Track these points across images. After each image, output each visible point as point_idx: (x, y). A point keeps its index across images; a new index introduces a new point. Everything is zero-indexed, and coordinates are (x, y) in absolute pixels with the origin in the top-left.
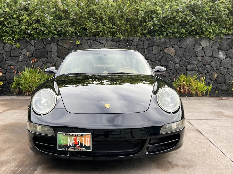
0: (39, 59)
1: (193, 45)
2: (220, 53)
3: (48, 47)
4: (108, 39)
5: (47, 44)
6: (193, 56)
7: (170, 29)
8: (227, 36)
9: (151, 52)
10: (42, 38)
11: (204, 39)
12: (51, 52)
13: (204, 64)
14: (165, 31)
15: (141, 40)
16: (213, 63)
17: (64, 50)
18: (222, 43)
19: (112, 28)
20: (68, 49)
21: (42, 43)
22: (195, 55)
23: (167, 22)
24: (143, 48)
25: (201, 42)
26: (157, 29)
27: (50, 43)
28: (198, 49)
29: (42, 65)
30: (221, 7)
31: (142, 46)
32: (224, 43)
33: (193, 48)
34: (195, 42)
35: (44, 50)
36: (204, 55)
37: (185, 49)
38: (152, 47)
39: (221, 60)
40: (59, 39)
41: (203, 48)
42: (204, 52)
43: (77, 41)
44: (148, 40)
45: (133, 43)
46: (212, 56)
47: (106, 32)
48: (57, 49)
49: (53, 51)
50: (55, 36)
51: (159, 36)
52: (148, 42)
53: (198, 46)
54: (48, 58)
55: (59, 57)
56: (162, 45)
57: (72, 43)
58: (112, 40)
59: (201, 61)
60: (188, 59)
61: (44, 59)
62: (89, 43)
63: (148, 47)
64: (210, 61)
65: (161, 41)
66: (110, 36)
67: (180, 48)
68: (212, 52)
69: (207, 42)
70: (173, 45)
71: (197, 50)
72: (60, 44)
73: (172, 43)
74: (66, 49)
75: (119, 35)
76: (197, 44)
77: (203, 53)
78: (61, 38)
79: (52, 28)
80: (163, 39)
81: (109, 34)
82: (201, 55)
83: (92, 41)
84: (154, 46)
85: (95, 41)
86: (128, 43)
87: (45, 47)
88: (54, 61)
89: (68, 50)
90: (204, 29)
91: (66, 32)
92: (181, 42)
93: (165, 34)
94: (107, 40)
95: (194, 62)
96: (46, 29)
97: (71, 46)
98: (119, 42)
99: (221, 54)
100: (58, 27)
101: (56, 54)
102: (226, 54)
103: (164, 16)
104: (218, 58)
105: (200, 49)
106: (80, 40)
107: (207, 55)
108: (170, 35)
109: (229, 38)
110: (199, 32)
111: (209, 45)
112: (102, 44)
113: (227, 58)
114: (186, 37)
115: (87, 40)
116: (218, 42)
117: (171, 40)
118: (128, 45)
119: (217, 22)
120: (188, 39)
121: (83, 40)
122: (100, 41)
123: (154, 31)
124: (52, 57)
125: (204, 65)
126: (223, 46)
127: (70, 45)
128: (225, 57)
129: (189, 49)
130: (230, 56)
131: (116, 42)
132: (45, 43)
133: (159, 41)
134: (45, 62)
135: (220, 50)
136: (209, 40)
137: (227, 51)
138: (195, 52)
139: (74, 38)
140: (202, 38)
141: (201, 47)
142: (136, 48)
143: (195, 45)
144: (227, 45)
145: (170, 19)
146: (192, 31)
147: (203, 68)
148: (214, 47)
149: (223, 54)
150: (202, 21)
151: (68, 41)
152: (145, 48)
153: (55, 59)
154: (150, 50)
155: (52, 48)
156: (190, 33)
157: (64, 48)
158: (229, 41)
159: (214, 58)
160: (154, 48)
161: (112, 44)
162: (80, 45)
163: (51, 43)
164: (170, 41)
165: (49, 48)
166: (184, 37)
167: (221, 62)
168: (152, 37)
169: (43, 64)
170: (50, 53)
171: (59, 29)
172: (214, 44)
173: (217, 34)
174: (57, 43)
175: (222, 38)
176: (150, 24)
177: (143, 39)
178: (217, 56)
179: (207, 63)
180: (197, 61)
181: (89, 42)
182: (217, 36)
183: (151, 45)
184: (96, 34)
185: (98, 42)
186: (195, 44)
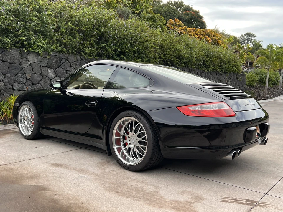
1: (19, 59)
2: (49, 71)
6: (19, 73)
8: (54, 53)
11: (32, 53)
13: (33, 82)
16: (42, 82)
18: (50, 60)
22: (22, 72)
25: (28, 57)
28: (26, 65)
30: (49, 20)
32: (52, 60)
33: (19, 63)
34: (21, 56)
36: (33, 73)
37: (10, 63)
39: (51, 79)
41: (31, 63)
42: (32, 68)
46: (41, 74)
53: (25, 61)
59: (29, 79)
60: (13, 76)
64: (39, 79)
67: (3, 61)
68: (41, 69)
69: (35, 57)
71: (24, 66)
76: (24, 59)
77: (32, 70)
82: (29, 72)
90: (32, 41)
92: (4, 54)
95: (21, 80)
99: (50, 72)
102: (55, 73)
104: (47, 76)
105: (27, 65)
107: (36, 73)
109: (57, 55)
111: (37, 61)
113: (56, 77)
114: (11, 48)
116: (46, 58)
119: (44, 35)
120: (12, 51)
125: (33, 84)
126: (51, 64)
128: (54, 76)
129: (14, 64)
130: (59, 74)
135: (49, 67)
136: (36, 55)
137: (55, 69)
138: (22, 68)
140: (29, 52)
141: (28, 62)
143: (22, 60)
144: (56, 62)
146: (17, 42)
147: (32, 87)
148: (42, 64)
149: (52, 72)
150: (29, 32)
156: (15, 44)
158: (57, 59)
159: (43, 76)
166: (8, 49)
167: (51, 81)
172: (42, 60)
173: (46, 49)
175: (50, 55)
178: (46, 74)
179: (37, 81)
180: (26, 79)
182: (45, 51)
186: (21, 58)
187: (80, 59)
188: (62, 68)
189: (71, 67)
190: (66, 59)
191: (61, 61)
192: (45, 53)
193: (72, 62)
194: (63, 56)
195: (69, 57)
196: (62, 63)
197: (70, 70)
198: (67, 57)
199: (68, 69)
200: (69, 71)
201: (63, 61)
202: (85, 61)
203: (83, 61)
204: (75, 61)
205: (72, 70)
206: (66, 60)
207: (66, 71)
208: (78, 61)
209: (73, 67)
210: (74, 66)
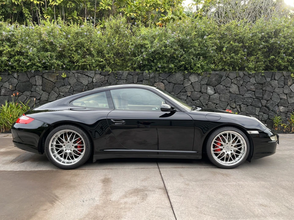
0: (23, 93)
1: (182, 80)
2: (209, 88)
3: (32, 81)
4: (96, 72)
5: (31, 77)
6: (182, 91)
7: (159, 63)
8: (215, 72)
10: (25, 71)
11: (193, 74)
12: (36, 85)
13: (194, 99)
14: (155, 66)
15: (131, 74)
16: (202, 98)
17: (49, 83)
18: (210, 78)
19: (100, 62)
20: (53, 82)
21: (26, 75)
22: (184, 91)
23: (156, 56)
24: (132, 82)
25: (190, 78)
26: (146, 63)
27: (34, 76)
28: (187, 84)
29: (26, 99)
30: (209, 43)
31: (131, 80)
32: (212, 78)
33: (182, 83)
34: (184, 77)
35: (28, 83)
36: (193, 91)
37: (175, 84)
38: (142, 81)
39: (210, 96)
40: (44, 72)
41: (192, 83)
42: (193, 87)
43: (63, 74)
44: (138, 74)
45: (122, 77)
46: (200, 92)
47: (94, 65)
48: (42, 83)
49: (37, 84)
50: (40, 69)
51: (148, 70)
52: (137, 76)
53: (187, 81)
54: (32, 92)
55: (44, 91)
56: (151, 80)
57: (58, 76)
58: (100, 74)
59: (190, 96)
60: (177, 94)
61: (28, 93)
62: (76, 76)
63: (137, 82)
64: (199, 96)
65: (151, 76)
66: (99, 69)
67: (169, 83)
68: (201, 87)
69: (196, 77)
70: (163, 80)
71: (186, 85)
72: (45, 78)
73: (161, 78)
74: (51, 82)
75: (108, 68)
77: (192, 88)
78: (47, 71)
79: (35, 60)
80: (153, 74)
81: (97, 68)
82: (190, 90)
83: (79, 74)
84: (144, 81)
85: (82, 74)
86: (117, 77)
87: (29, 80)
88: (39, 95)
89: (54, 84)
90: (192, 64)
91: (52, 64)
92: (171, 77)
93: (154, 68)
94: (95, 74)
95: (183, 97)
96: (29, 61)
97: (57, 80)
98: (108, 76)
99: (209, 90)
100: (42, 59)
101: (41, 87)
102: (214, 90)
103: (153, 50)
104: (206, 93)
105: (189, 84)
106: (66, 73)
107: (196, 91)
108: (159, 70)
109: (218, 73)
110: (188, 67)
111: (197, 80)
112: (89, 78)
113: (215, 93)
114: (175, 72)
115: (74, 73)
116: (206, 77)
117: (161, 75)
118: (117, 79)
119: (205, 58)
120: (177, 74)
121: (69, 73)
122: (88, 75)
123: (144, 66)
124: (36, 91)
125: (193, 100)
126: (211, 82)
127: (56, 78)
128: (213, 92)
129: (178, 84)
130: (218, 91)
131: (105, 76)
132: (29, 76)
133: (149, 75)
134: (28, 95)
135: (209, 85)
136: (197, 75)
137: (215, 86)
138: (184, 87)
139: (60, 71)
140: (191, 74)
141: (189, 82)
142: (126, 82)
143: (185, 81)
144: (216, 80)
145: (159, 53)
146: (181, 66)
147: (192, 103)
148: (202, 83)
149: (211, 89)
150: (190, 56)
151: (54, 74)
152: (134, 82)
153: (40, 93)
155: (37, 82)
156: (179, 68)
157: (50, 81)
158: (217, 77)
159: (202, 93)
160: (143, 83)
161: (101, 77)
162: (67, 78)
163: (36, 77)
164: (159, 76)
165: (34, 81)
166: (173, 72)
167: (209, 97)
168: (142, 72)
169: (27, 97)
170: (34, 87)
171: (44, 61)
172: (203, 79)
173: (206, 69)
174: (42, 76)
175: (210, 74)
176: (139, 58)
177: (133, 74)
178: (205, 91)
179: (196, 98)
180: (187, 96)
181: (76, 75)
184: (84, 67)
185: (85, 75)
186: (184, 79)
187: (243, 75)
188: (222, 85)
189: (232, 83)
190: (227, 76)
191: (221, 79)
192: (205, 72)
193: (233, 78)
194: (224, 73)
196: (222, 80)
197: (231, 86)
198: (229, 74)
199: (228, 85)
200: (229, 87)
201: (224, 78)
202: (248, 76)
203: (246, 76)
204: (237, 77)
205: (233, 86)
206: (227, 77)
207: (226, 87)
208: (240, 77)
209: (234, 83)
210: (236, 82)
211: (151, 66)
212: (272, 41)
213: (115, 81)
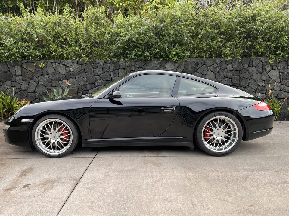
0: (4, 83)
3: (12, 71)
4: (73, 62)
5: (11, 67)
7: (134, 51)
8: (191, 59)
9: (117, 75)
10: (5, 61)
11: (169, 62)
12: (16, 75)
14: (130, 55)
15: (107, 63)
17: (29, 73)
18: (186, 66)
19: (77, 51)
20: (32, 72)
21: (6, 66)
23: (131, 44)
24: (109, 71)
25: (166, 66)
26: (122, 51)
27: (14, 66)
29: (7, 89)
31: (107, 69)
32: (189, 66)
34: (160, 65)
35: (8, 73)
38: (118, 70)
40: (23, 62)
43: (41, 63)
44: (114, 63)
45: (98, 66)
47: (71, 55)
48: (22, 72)
49: (17, 74)
50: (18, 59)
51: (124, 59)
52: (113, 65)
54: (12, 81)
55: (24, 81)
56: (128, 68)
57: (37, 66)
58: (77, 63)
61: (8, 83)
62: (54, 66)
63: (114, 70)
65: (127, 64)
69: (172, 65)
70: (139, 68)
72: (24, 68)
73: (137, 66)
74: (31, 72)
75: (84, 57)
76: (162, 68)
78: (26, 61)
79: (13, 51)
80: (129, 62)
81: (75, 57)
83: (56, 64)
84: (120, 69)
85: (60, 63)
86: (93, 65)
87: (10, 70)
88: (19, 84)
89: (33, 74)
90: (167, 52)
91: (30, 54)
92: (147, 65)
93: (130, 57)
94: (72, 63)
96: (7, 52)
97: (36, 69)
98: (85, 65)
100: (20, 50)
101: (21, 77)
103: (127, 38)
106: (44, 63)
108: (135, 58)
109: (194, 60)
110: (163, 55)
111: (173, 68)
112: (67, 67)
114: (151, 60)
115: (51, 63)
116: (182, 65)
117: (137, 63)
118: (93, 68)
119: (181, 45)
120: (153, 62)
121: (47, 62)
122: (65, 64)
123: (121, 54)
124: (16, 81)
126: (187, 69)
127: (35, 68)
131: (82, 65)
132: (9, 66)
133: (125, 64)
134: (9, 85)
136: (173, 63)
139: (39, 61)
140: (166, 62)
142: (102, 71)
144: (192, 68)
145: (133, 41)
146: (156, 54)
148: (178, 70)
151: (32, 64)
152: (110, 71)
153: (20, 83)
154: (116, 73)
155: (17, 72)
156: (155, 56)
157: (29, 71)
158: (193, 64)
160: (120, 71)
161: (77, 67)
162: (45, 68)
163: (16, 66)
164: (135, 64)
165: (14, 71)
166: (149, 60)
168: (118, 60)
169: (8, 87)
170: (14, 77)
172: (179, 67)
173: (182, 56)
174: (21, 66)
175: (186, 61)
176: (113, 47)
177: (109, 62)
181: (54, 64)
182: (182, 59)
183: (117, 68)
184: (61, 57)
185: (63, 64)
186: (160, 67)
187: (220, 62)
188: (198, 72)
189: (208, 70)
190: (203, 63)
192: (181, 60)
193: (209, 65)
194: (200, 61)
195: (206, 61)
196: (198, 67)
197: (207, 74)
199: (205, 73)
200: (206, 75)
201: (200, 65)
202: (225, 63)
203: (223, 63)
204: (213, 64)
205: (209, 73)
206: (203, 65)
207: (203, 75)
208: (217, 64)
209: (210, 70)
210: (212, 70)
211: (127, 54)
212: (249, 26)
213: (91, 70)
